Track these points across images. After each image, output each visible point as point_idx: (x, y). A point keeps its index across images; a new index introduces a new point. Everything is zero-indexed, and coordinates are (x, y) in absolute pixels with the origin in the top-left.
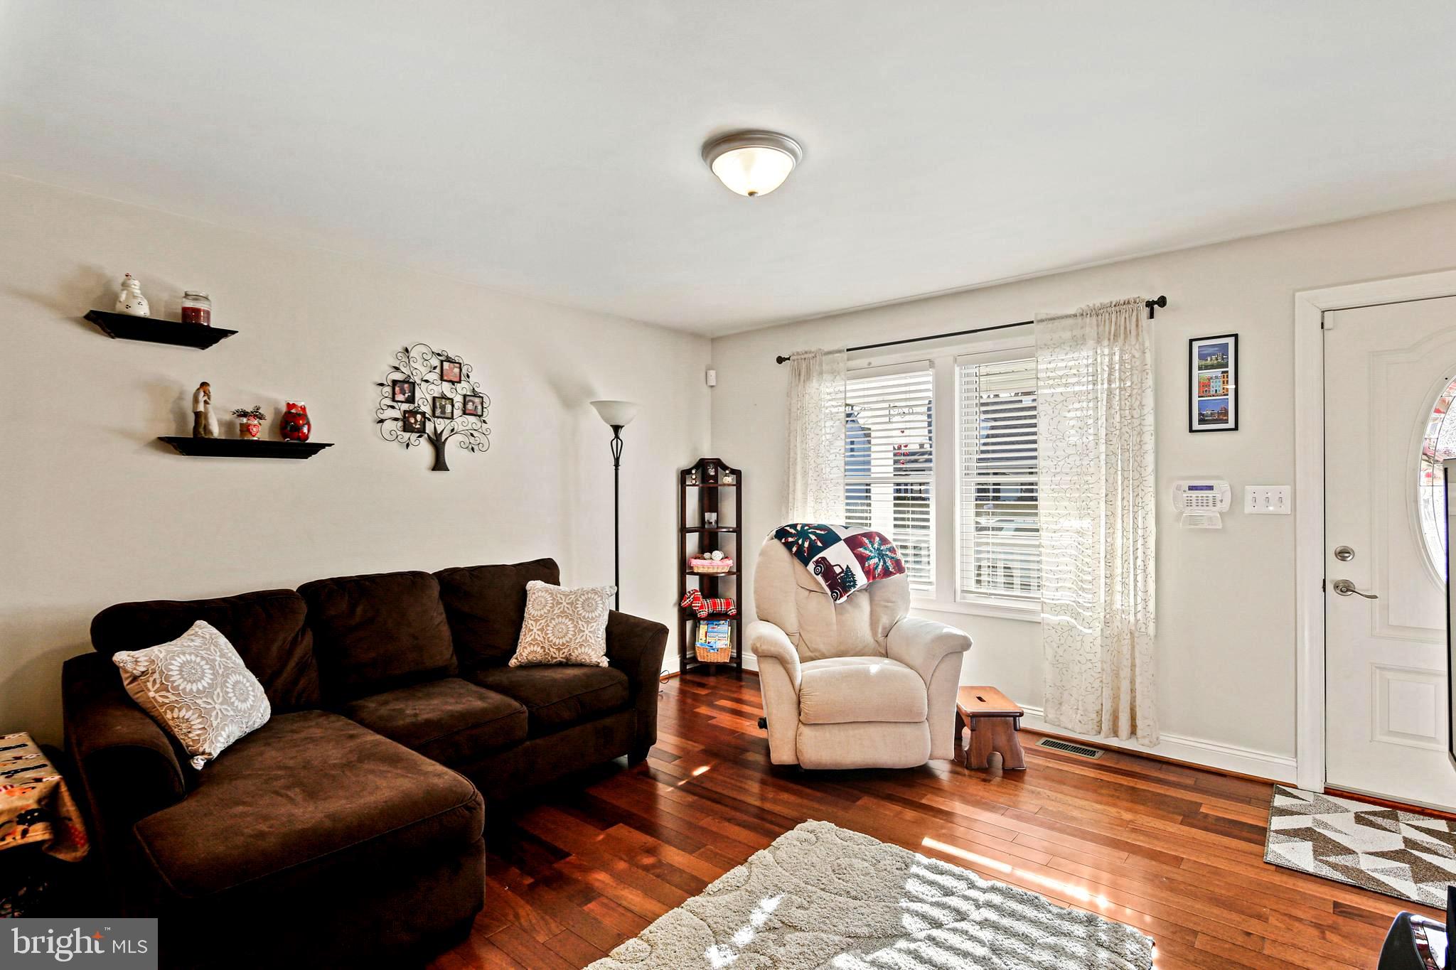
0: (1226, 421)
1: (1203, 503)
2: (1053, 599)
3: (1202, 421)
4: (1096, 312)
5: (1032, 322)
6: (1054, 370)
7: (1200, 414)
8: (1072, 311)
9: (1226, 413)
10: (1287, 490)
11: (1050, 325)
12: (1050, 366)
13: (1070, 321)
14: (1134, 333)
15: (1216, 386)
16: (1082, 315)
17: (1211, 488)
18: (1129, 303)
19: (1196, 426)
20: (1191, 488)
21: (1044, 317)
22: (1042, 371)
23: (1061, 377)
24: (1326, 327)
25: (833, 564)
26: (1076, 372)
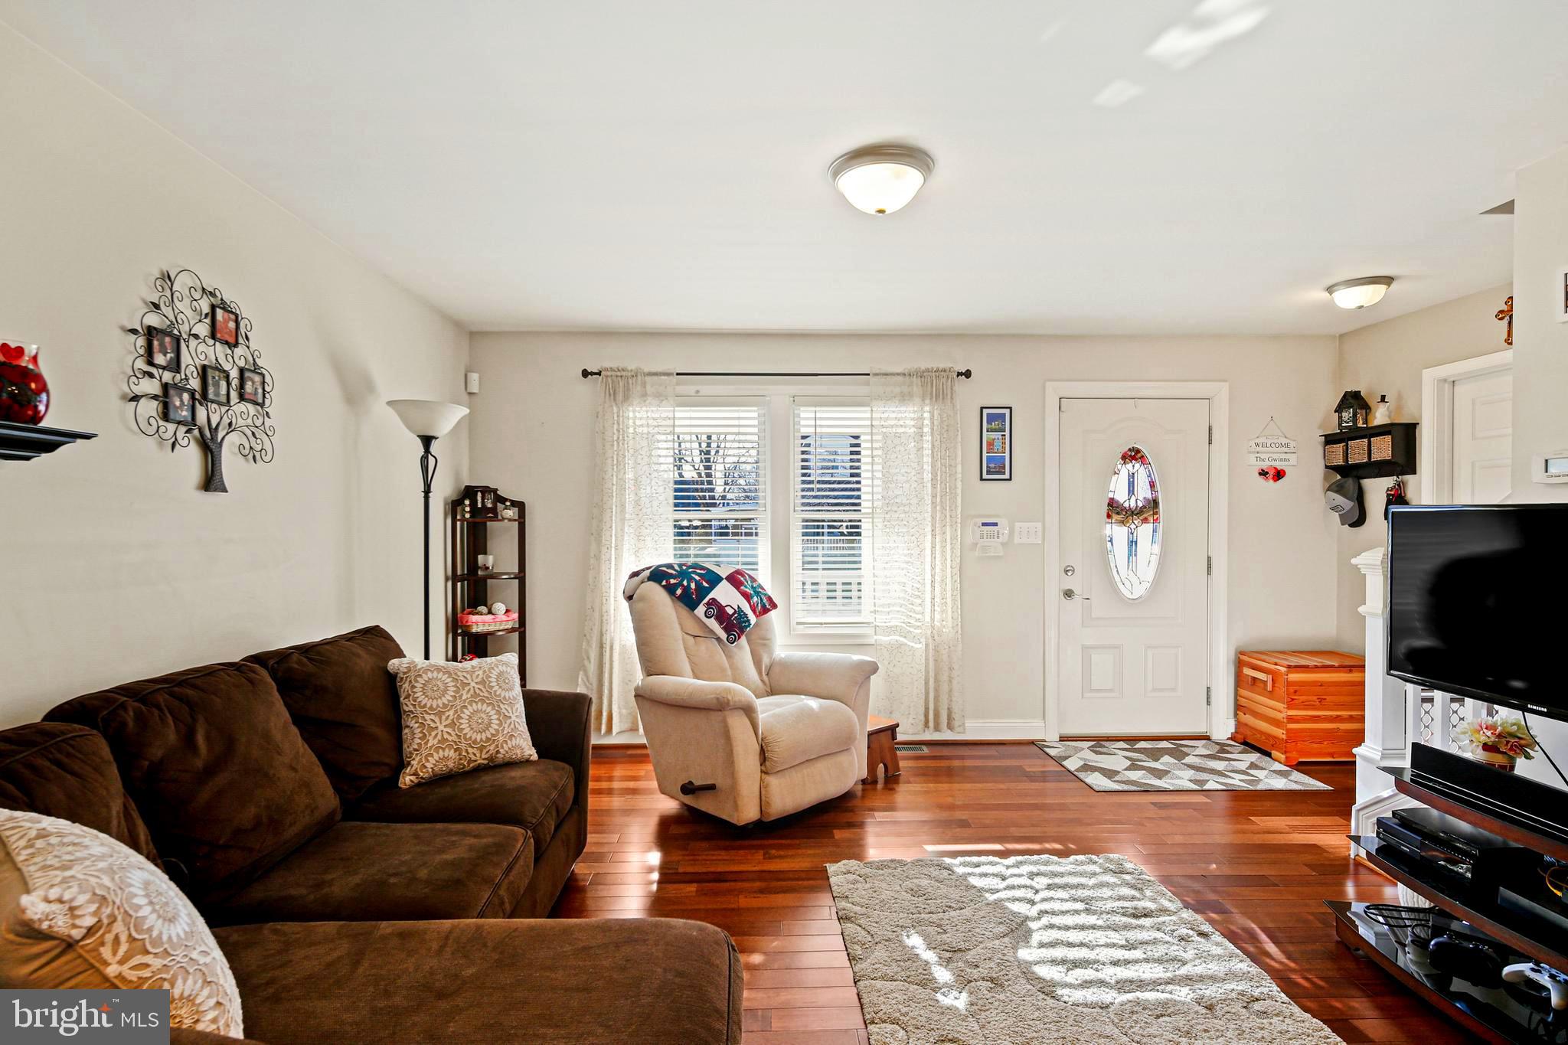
0: (1004, 473)
1: (991, 536)
2: (885, 622)
3: (988, 473)
4: (921, 374)
5: (868, 375)
6: (887, 419)
7: (987, 467)
8: (899, 370)
9: (1004, 467)
10: (1039, 525)
11: (883, 379)
12: (882, 416)
13: (900, 378)
14: (949, 397)
15: (998, 445)
16: (910, 375)
17: (995, 524)
18: (945, 371)
19: (985, 476)
20: (984, 524)
21: (878, 372)
22: (876, 419)
23: (892, 426)
24: (1062, 409)
25: (724, 605)
26: (903, 424)
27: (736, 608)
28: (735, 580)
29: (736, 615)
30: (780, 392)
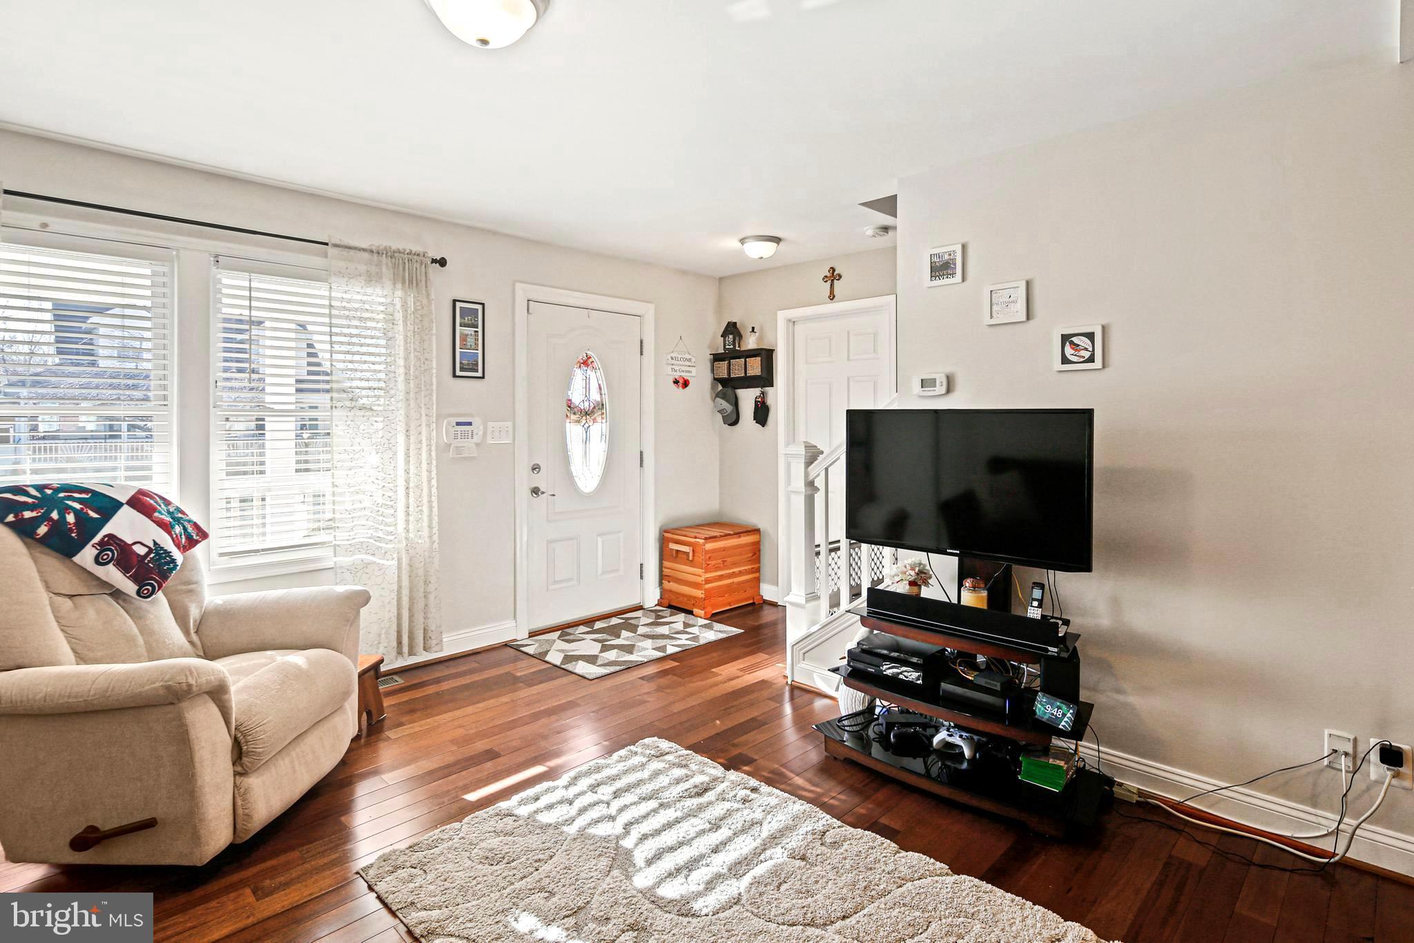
0: (477, 371)
1: (465, 436)
2: (348, 540)
3: (462, 369)
4: (392, 254)
5: (327, 244)
6: (349, 301)
7: (461, 363)
8: (364, 246)
9: (477, 365)
10: (510, 424)
11: (345, 253)
12: (345, 296)
13: (366, 255)
14: (424, 283)
15: (470, 341)
16: (378, 253)
17: (470, 424)
18: (418, 255)
19: (458, 373)
20: (458, 424)
21: (338, 242)
22: (337, 299)
23: (356, 310)
24: (531, 311)
26: (368, 308)
27: (151, 545)
28: (140, 503)
29: (152, 555)
30: (199, 246)
